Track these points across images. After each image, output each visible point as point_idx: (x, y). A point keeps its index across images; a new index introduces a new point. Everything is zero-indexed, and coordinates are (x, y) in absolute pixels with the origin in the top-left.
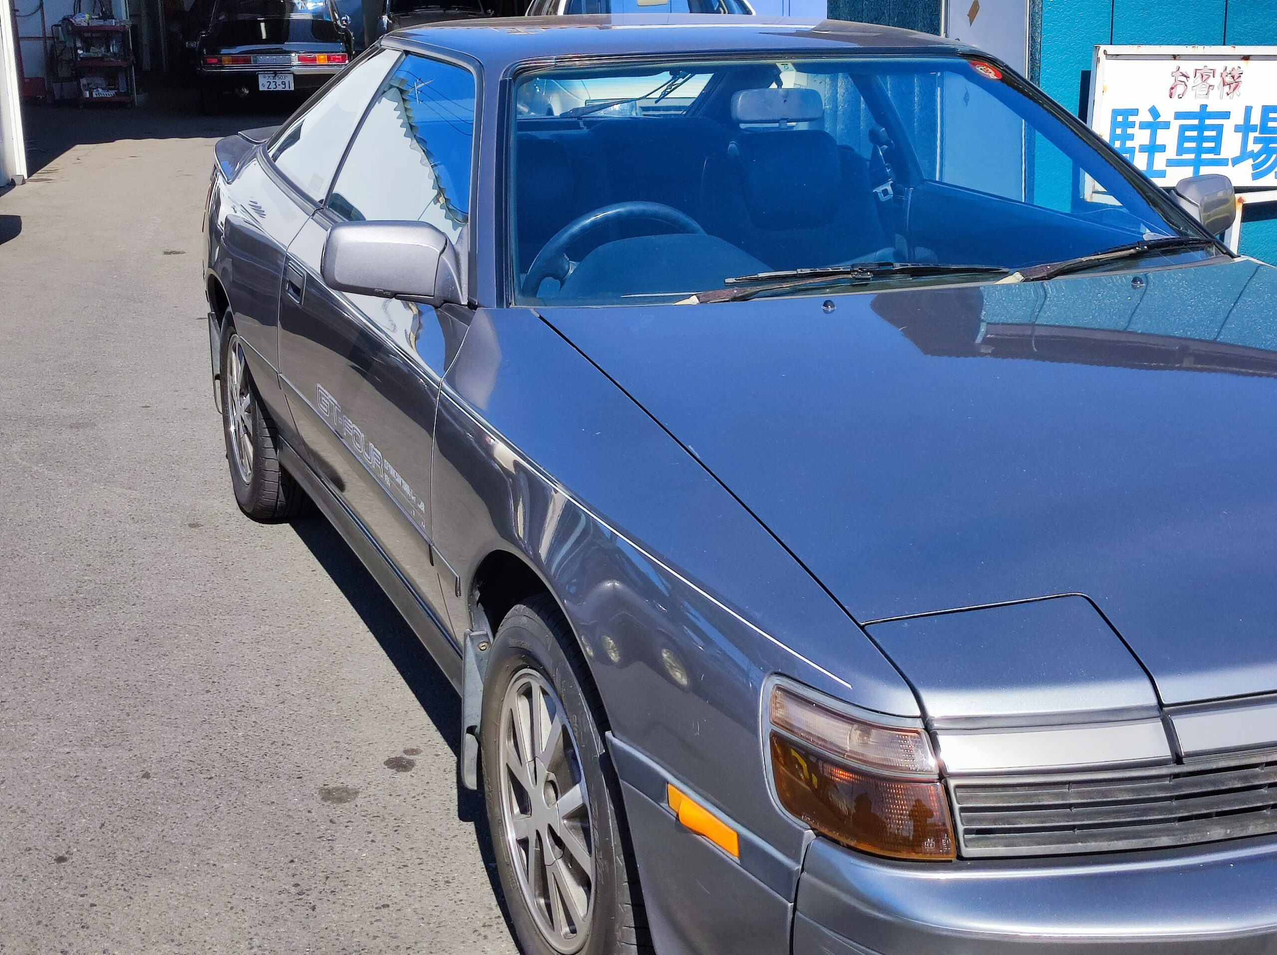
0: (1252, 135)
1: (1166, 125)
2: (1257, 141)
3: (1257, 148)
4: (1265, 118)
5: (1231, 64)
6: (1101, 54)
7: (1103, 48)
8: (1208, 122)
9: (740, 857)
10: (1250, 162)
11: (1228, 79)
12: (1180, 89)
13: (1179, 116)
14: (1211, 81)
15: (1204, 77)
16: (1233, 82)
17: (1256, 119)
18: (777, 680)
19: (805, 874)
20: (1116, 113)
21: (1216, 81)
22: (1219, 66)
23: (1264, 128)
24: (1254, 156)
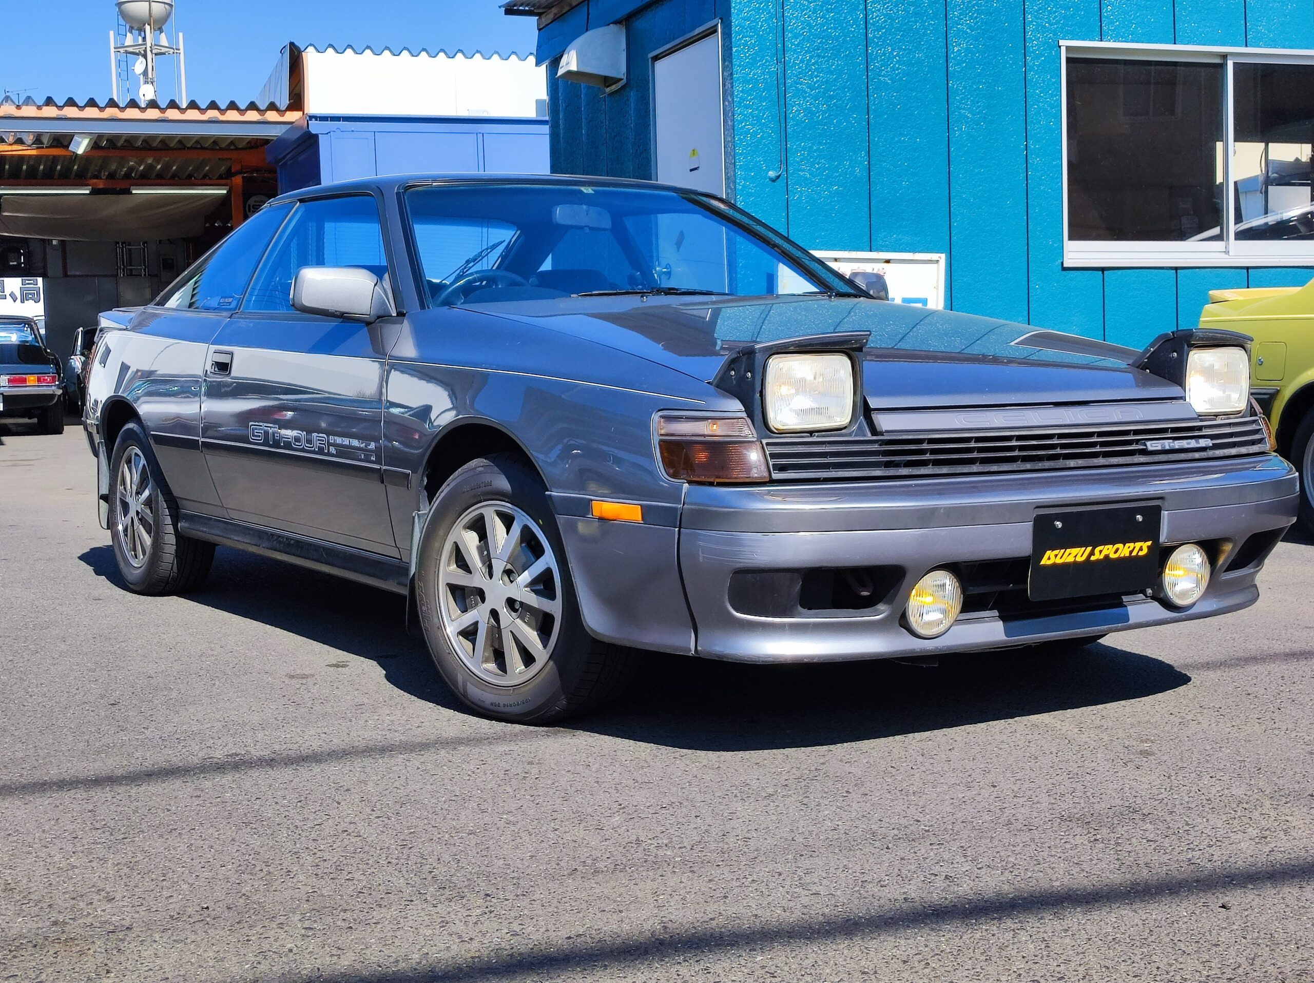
5: (877, 267)
9: (643, 519)
18: (660, 413)
19: (685, 506)
22: (868, 267)
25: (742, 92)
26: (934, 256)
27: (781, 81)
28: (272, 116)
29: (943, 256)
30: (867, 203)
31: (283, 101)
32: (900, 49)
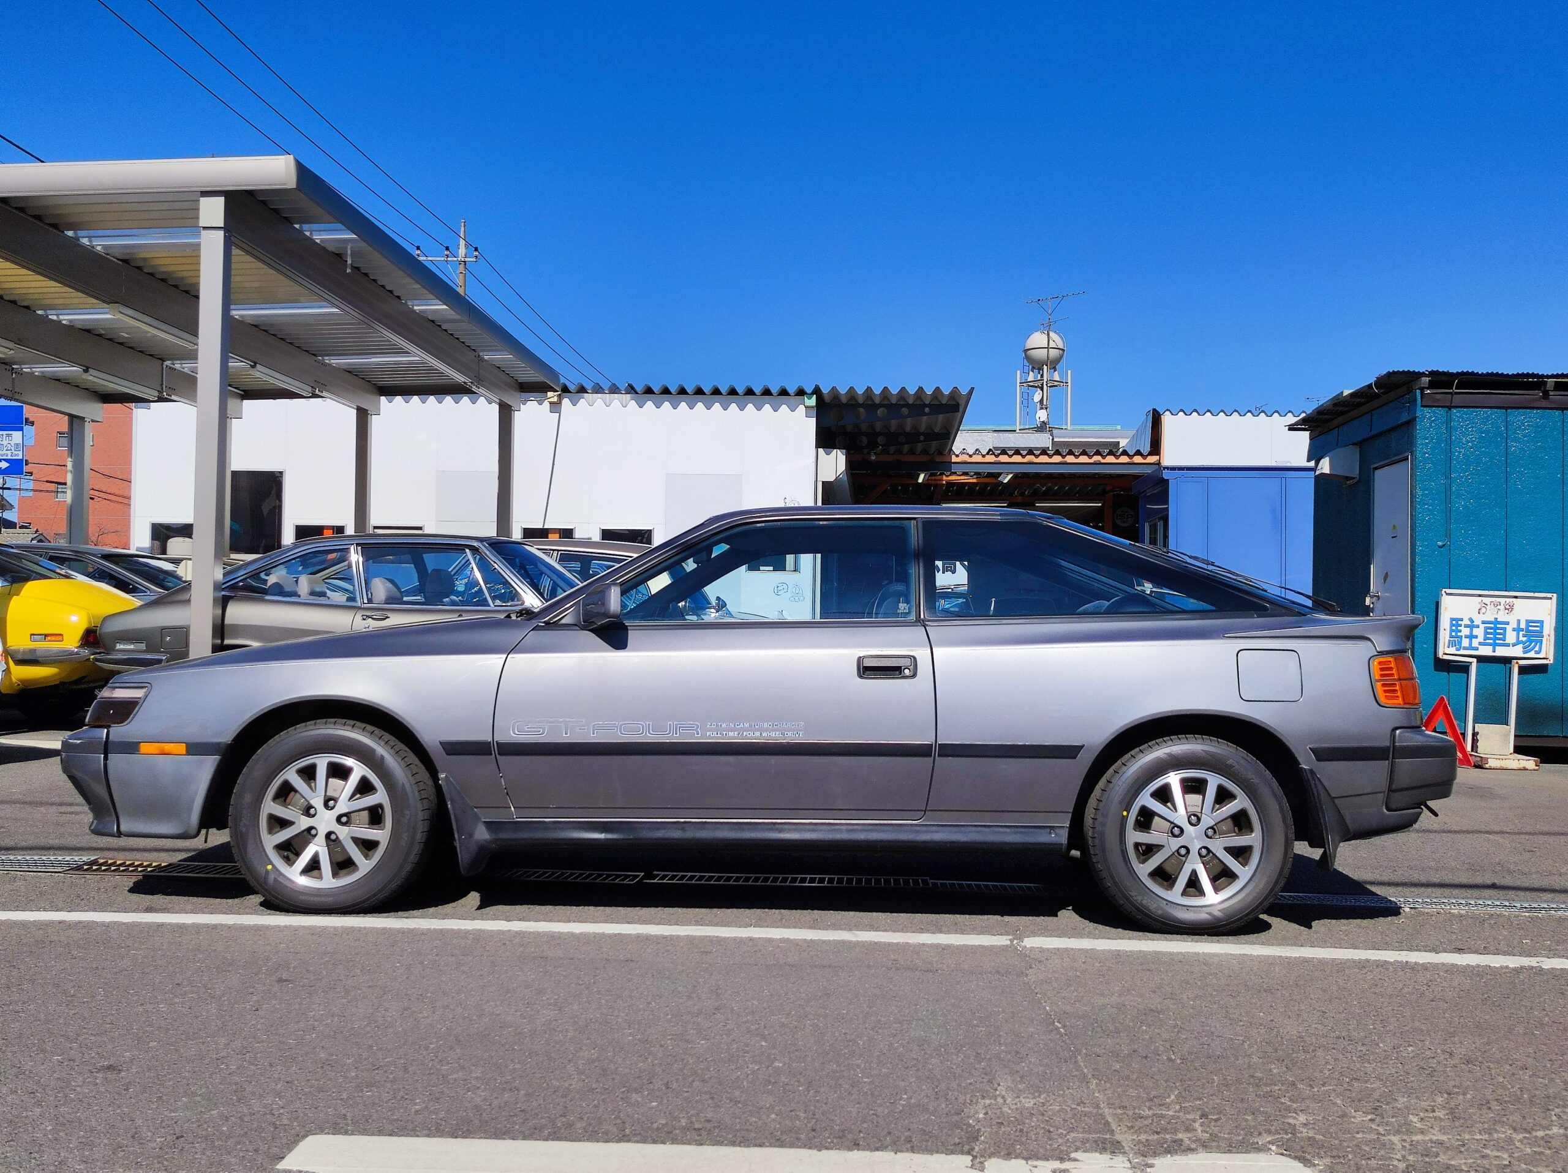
0: (1521, 633)
1: (1478, 627)
2: (1524, 636)
3: (1524, 639)
4: (1528, 626)
5: (1508, 600)
6: (1443, 592)
7: (1444, 590)
8: (1498, 626)
10: (1521, 645)
11: (1507, 607)
12: (1483, 610)
13: (1484, 622)
14: (1499, 607)
15: (1496, 606)
16: (1510, 609)
17: (1523, 625)
20: (1452, 619)
21: (1502, 607)
22: (1502, 600)
23: (1527, 630)
24: (1523, 643)
25: (1422, 495)
26: (1549, 595)
27: (1449, 488)
28: (1138, 459)
29: (1555, 595)
30: (1504, 561)
31: (1146, 448)
32: (1530, 469)
